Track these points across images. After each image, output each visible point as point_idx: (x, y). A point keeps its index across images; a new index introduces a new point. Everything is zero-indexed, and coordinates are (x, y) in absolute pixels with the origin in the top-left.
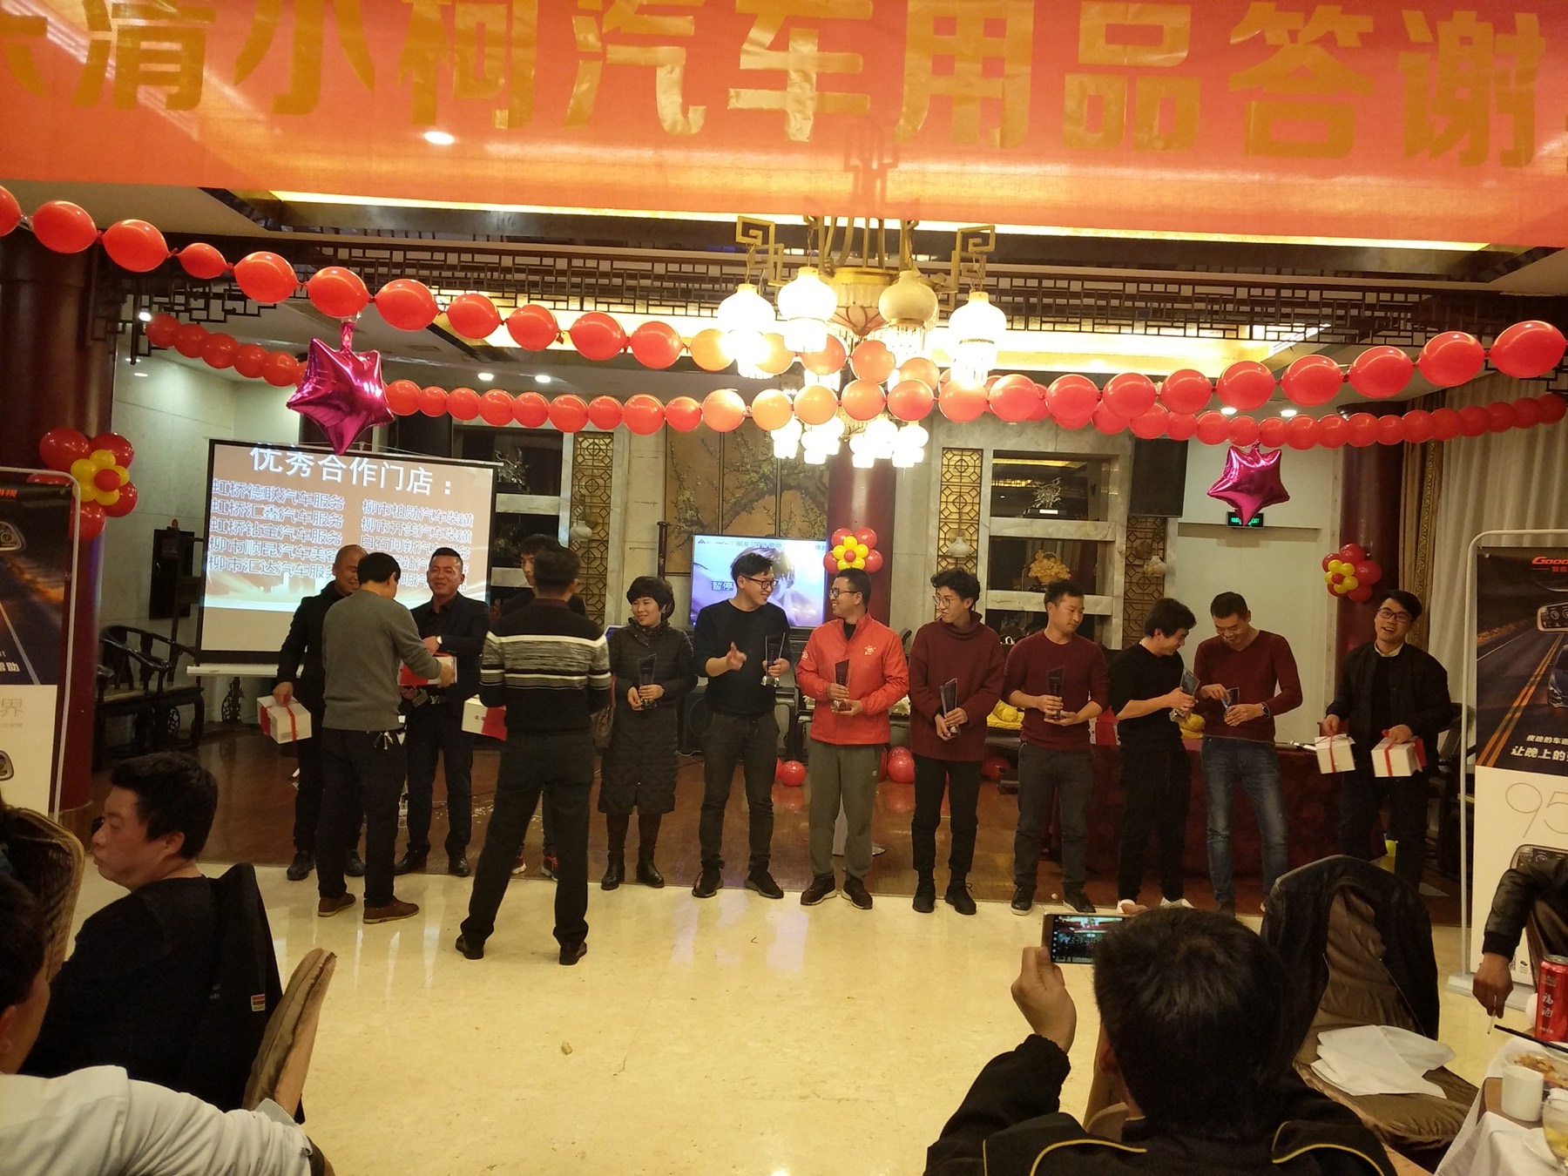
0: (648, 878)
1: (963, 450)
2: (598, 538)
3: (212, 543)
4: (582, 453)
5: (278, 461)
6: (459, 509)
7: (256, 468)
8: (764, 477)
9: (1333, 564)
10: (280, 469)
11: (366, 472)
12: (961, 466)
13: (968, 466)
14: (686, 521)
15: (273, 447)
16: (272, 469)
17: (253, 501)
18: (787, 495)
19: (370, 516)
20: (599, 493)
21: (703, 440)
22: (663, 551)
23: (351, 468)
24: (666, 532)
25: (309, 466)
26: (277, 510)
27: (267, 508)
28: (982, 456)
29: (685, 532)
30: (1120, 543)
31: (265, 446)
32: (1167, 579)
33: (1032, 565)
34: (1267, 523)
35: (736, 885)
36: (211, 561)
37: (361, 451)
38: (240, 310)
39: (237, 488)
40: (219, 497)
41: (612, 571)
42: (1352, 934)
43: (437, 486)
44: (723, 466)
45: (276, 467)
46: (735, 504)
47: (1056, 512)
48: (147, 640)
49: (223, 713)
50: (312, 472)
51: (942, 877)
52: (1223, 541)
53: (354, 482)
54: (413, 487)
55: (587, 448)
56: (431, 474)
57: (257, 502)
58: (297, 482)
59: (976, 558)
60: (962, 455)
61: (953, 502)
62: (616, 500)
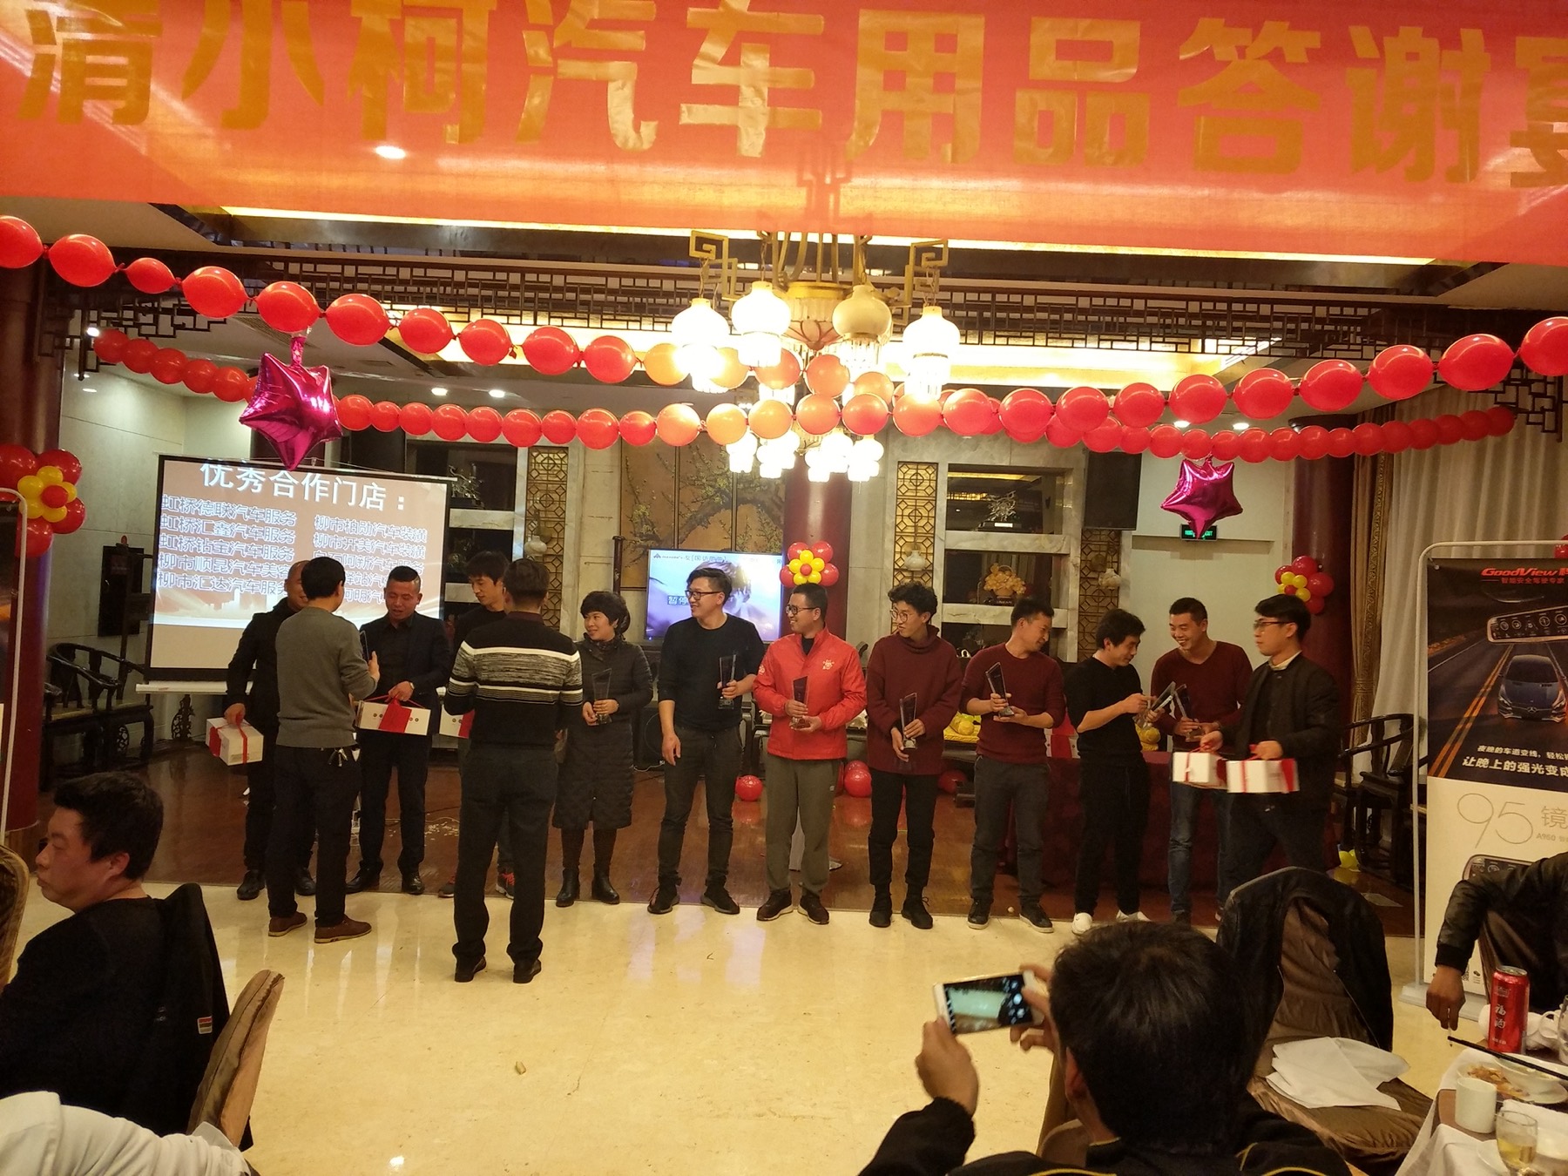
0: (603, 895)
1: (918, 463)
2: (552, 553)
3: (162, 559)
4: (537, 467)
5: (229, 477)
6: (413, 524)
7: (206, 484)
8: (719, 490)
9: (1285, 576)
10: (231, 485)
11: (318, 488)
12: (917, 479)
13: (923, 480)
14: (641, 535)
15: (223, 463)
16: (222, 484)
17: (203, 517)
18: (743, 509)
19: (323, 531)
20: (553, 507)
21: (658, 455)
22: (618, 566)
23: (303, 483)
24: (621, 546)
25: (260, 482)
26: (228, 526)
27: (217, 524)
28: (937, 470)
29: (640, 546)
30: (1075, 556)
31: (215, 462)
32: (1122, 591)
33: (987, 578)
34: (1220, 535)
35: (691, 901)
36: (161, 578)
37: (313, 467)
38: (189, 323)
39: (186, 504)
40: (169, 513)
41: (568, 586)
42: (1306, 946)
43: (391, 502)
44: (678, 477)
45: (227, 483)
46: (691, 518)
47: (1011, 525)
48: (96, 657)
49: (173, 731)
50: (263, 488)
51: (898, 892)
52: (1178, 554)
53: (306, 498)
54: (366, 502)
55: (542, 463)
56: (384, 489)
57: (208, 518)
58: (249, 498)
59: (932, 571)
60: (917, 469)
61: (909, 516)
62: (571, 515)
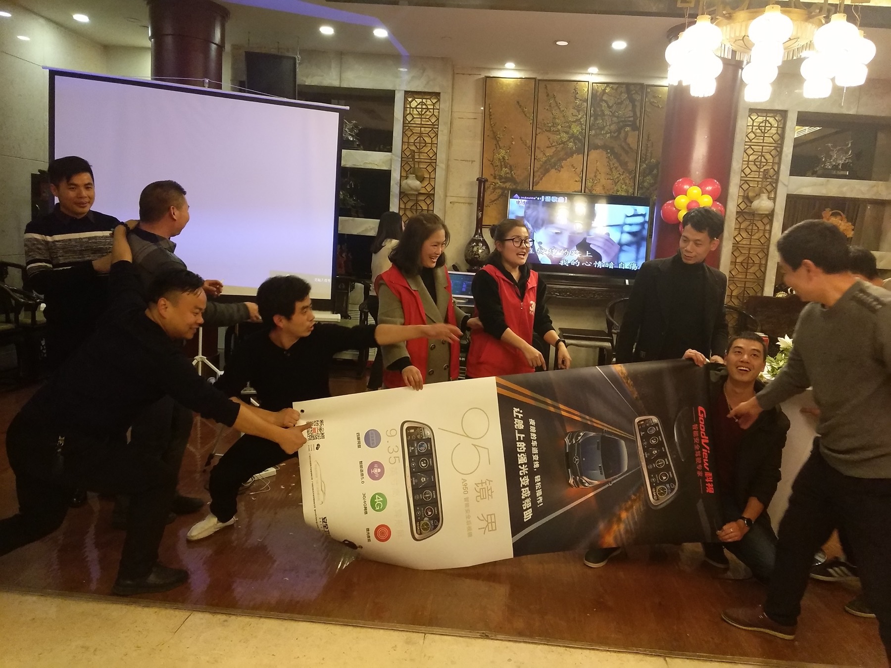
1: (768, 111)
2: (426, 191)
4: (411, 112)
8: (573, 137)
12: (765, 126)
13: (772, 126)
14: (501, 178)
18: (594, 154)
20: (426, 150)
21: (518, 102)
22: (481, 206)
24: (483, 187)
28: (786, 117)
29: (499, 187)
37: (206, 89)
44: (535, 124)
46: (545, 162)
47: (847, 172)
55: (416, 108)
59: (772, 215)
60: (766, 116)
61: (755, 161)
62: (441, 156)
